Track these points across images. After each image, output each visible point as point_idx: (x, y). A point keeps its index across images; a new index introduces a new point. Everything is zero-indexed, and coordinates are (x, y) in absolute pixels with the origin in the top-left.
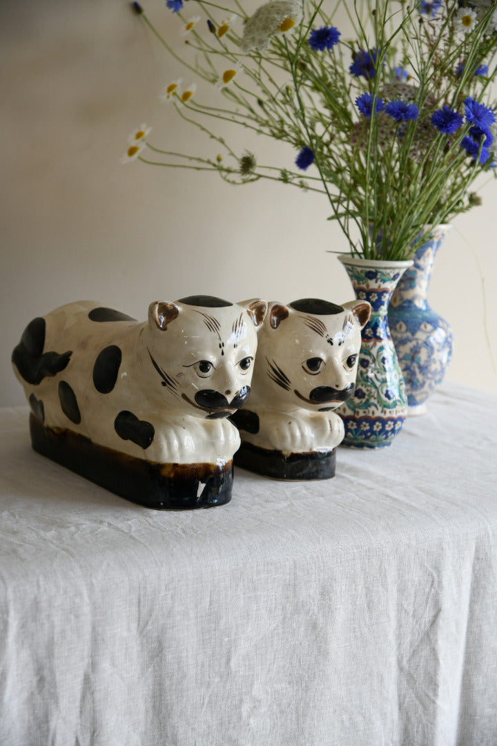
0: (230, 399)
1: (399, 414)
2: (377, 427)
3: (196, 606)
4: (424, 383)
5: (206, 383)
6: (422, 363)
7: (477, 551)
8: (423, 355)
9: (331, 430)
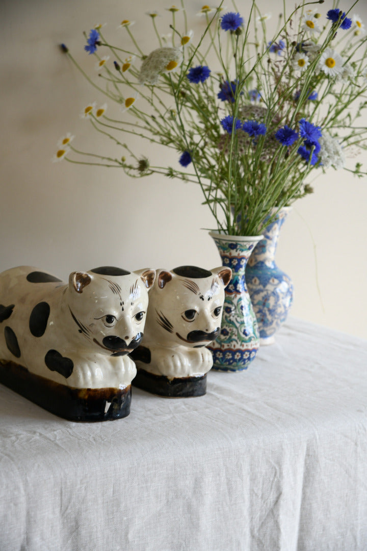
0: (128, 342)
1: (253, 347)
2: (238, 356)
3: (103, 495)
4: (272, 322)
5: (111, 331)
6: (271, 307)
7: (308, 450)
8: (271, 302)
9: (203, 361)
